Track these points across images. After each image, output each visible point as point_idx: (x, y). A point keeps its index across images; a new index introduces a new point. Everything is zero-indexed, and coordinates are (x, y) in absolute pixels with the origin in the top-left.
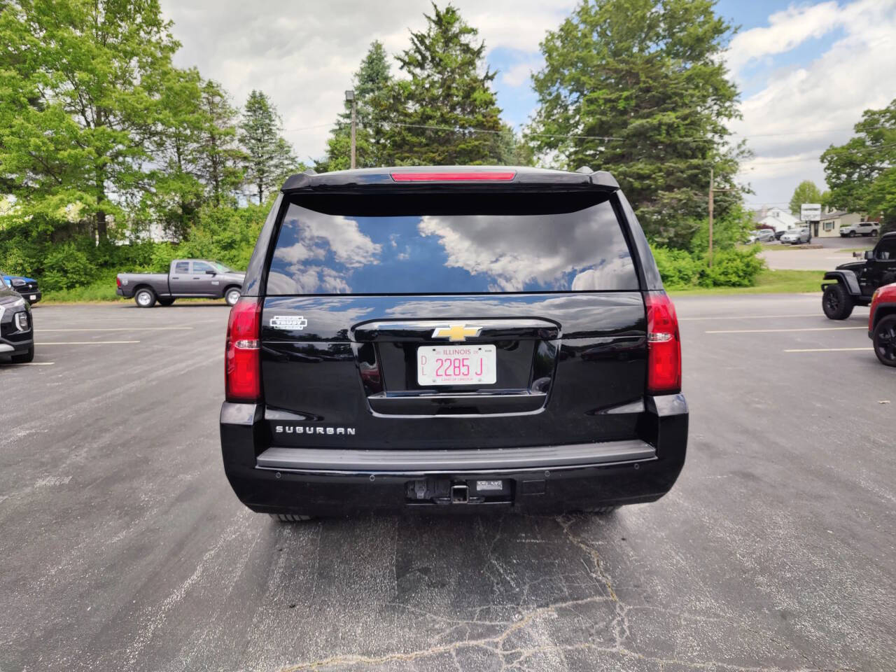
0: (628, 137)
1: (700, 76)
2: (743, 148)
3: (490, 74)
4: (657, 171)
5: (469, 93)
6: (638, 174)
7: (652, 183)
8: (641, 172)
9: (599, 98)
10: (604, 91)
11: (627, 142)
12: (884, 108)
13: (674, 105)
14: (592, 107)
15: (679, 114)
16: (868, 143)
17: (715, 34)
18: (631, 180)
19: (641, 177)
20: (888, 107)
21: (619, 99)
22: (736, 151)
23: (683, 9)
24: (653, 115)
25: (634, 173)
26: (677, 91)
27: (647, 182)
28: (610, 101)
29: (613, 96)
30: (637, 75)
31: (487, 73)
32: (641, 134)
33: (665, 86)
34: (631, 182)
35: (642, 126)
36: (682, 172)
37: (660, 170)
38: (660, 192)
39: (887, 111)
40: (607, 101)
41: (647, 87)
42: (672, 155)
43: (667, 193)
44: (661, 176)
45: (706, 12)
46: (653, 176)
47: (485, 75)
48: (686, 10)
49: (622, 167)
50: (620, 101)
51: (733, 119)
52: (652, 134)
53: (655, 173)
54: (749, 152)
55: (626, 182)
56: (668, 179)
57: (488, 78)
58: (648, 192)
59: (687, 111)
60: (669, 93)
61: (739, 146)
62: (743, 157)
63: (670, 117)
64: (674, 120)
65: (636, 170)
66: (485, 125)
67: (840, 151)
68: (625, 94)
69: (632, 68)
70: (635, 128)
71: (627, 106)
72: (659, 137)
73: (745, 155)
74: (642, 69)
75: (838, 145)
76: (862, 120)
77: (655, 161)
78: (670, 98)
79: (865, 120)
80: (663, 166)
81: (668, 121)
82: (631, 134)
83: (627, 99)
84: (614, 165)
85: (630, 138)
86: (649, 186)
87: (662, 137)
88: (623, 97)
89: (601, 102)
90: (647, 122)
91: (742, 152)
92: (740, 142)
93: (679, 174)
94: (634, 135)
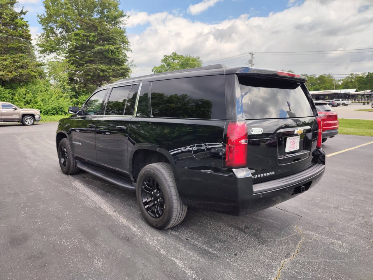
0: (95, 53)
1: (117, 32)
2: (133, 63)
3: (24, 11)
4: (109, 69)
5: (14, 19)
6: (101, 69)
7: (107, 74)
8: (103, 69)
9: (80, 34)
10: (82, 31)
11: (95, 55)
12: (169, 55)
13: (112, 43)
14: (77, 37)
15: (115, 46)
16: (166, 67)
17: (121, 16)
18: (99, 71)
19: (103, 71)
20: (171, 55)
21: (90, 35)
22: (130, 65)
23: (109, 3)
24: (105, 45)
25: (100, 69)
26: (113, 37)
27: (106, 73)
28: (86, 36)
29: (87, 34)
30: (96, 27)
31: (22, 10)
32: (100, 52)
33: (108, 34)
34: (99, 72)
35: (102, 49)
36: (119, 70)
37: (110, 69)
38: (111, 78)
39: (171, 56)
40: (84, 35)
41: (101, 33)
42: (113, 63)
43: (114, 78)
44: (111, 71)
45: (116, 7)
46: (108, 71)
47: (21, 11)
48: (109, 4)
49: (94, 65)
50: (90, 37)
51: (129, 52)
52: (105, 53)
53: (108, 70)
54: (135, 65)
55: (97, 72)
56: (113, 73)
57: (22, 13)
58: (106, 77)
59: (118, 46)
60: (110, 37)
61: (131, 63)
62: (132, 67)
63: (112, 47)
64: (114, 49)
65: (100, 68)
66: (24, 37)
67: (157, 68)
68: (93, 34)
69: (94, 24)
70: (98, 50)
71: (94, 40)
72: (108, 55)
73: (133, 66)
74: (98, 25)
75: (157, 66)
76: (164, 58)
77: (107, 65)
78: (111, 39)
79: (165, 59)
80: (111, 67)
81: (112, 49)
82: (96, 52)
83: (93, 36)
84: (90, 64)
85: (97, 54)
86: (106, 75)
87: (110, 55)
88: (92, 35)
89: (81, 35)
90: (103, 48)
91: (132, 65)
92: (131, 61)
93: (118, 71)
94: (98, 53)
